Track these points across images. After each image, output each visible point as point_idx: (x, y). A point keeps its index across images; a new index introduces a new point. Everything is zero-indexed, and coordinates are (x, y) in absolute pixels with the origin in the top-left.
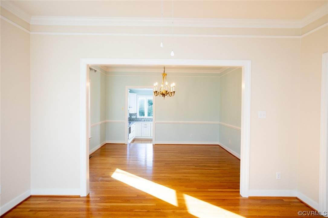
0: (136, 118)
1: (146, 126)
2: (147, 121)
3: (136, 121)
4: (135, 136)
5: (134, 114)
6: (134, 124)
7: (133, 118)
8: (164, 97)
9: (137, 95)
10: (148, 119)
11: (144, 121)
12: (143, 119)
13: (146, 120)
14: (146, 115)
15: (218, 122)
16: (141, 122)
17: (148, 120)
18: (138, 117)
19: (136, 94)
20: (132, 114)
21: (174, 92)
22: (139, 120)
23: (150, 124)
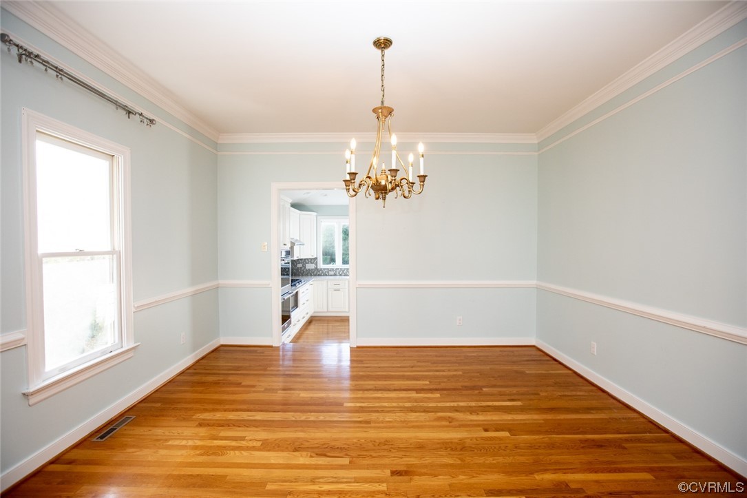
0: (316, 268)
1: (337, 287)
2: (340, 275)
3: (315, 275)
4: (313, 312)
5: (311, 259)
6: (310, 282)
7: (309, 269)
8: (384, 199)
9: (317, 216)
10: (343, 271)
11: (335, 275)
12: (333, 270)
13: (339, 273)
14: (339, 263)
15: (534, 282)
16: (327, 277)
17: (344, 273)
18: (321, 265)
19: (315, 214)
20: (307, 259)
21: (423, 178)
22: (323, 272)
23: (347, 282)
